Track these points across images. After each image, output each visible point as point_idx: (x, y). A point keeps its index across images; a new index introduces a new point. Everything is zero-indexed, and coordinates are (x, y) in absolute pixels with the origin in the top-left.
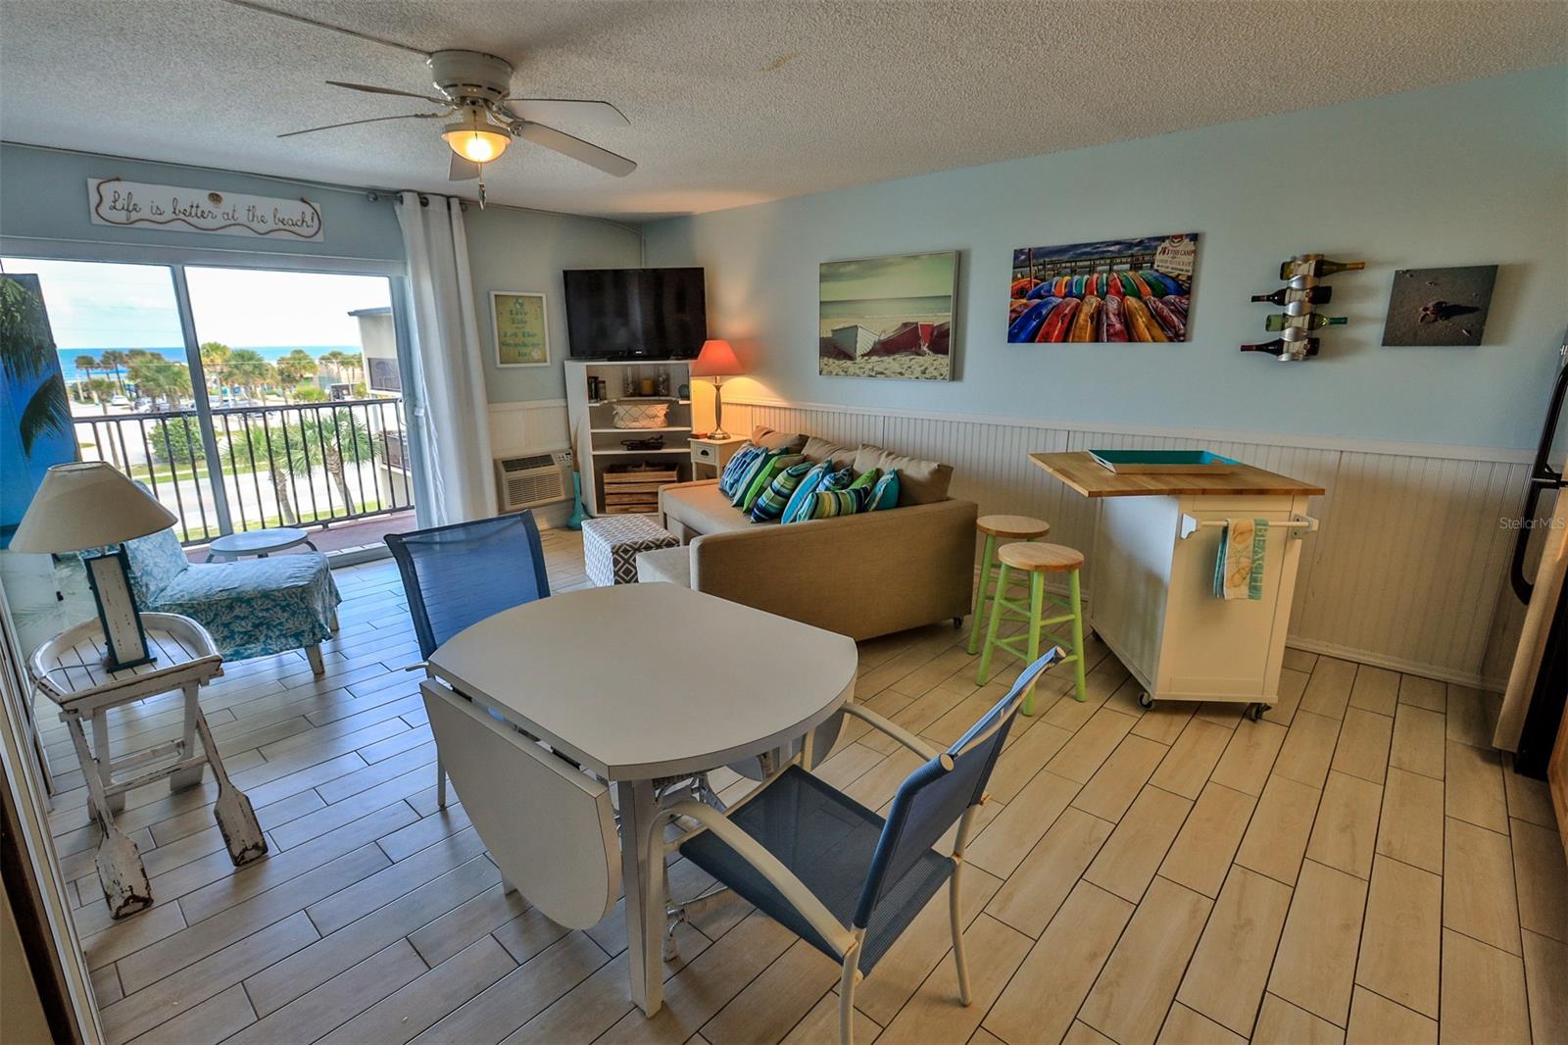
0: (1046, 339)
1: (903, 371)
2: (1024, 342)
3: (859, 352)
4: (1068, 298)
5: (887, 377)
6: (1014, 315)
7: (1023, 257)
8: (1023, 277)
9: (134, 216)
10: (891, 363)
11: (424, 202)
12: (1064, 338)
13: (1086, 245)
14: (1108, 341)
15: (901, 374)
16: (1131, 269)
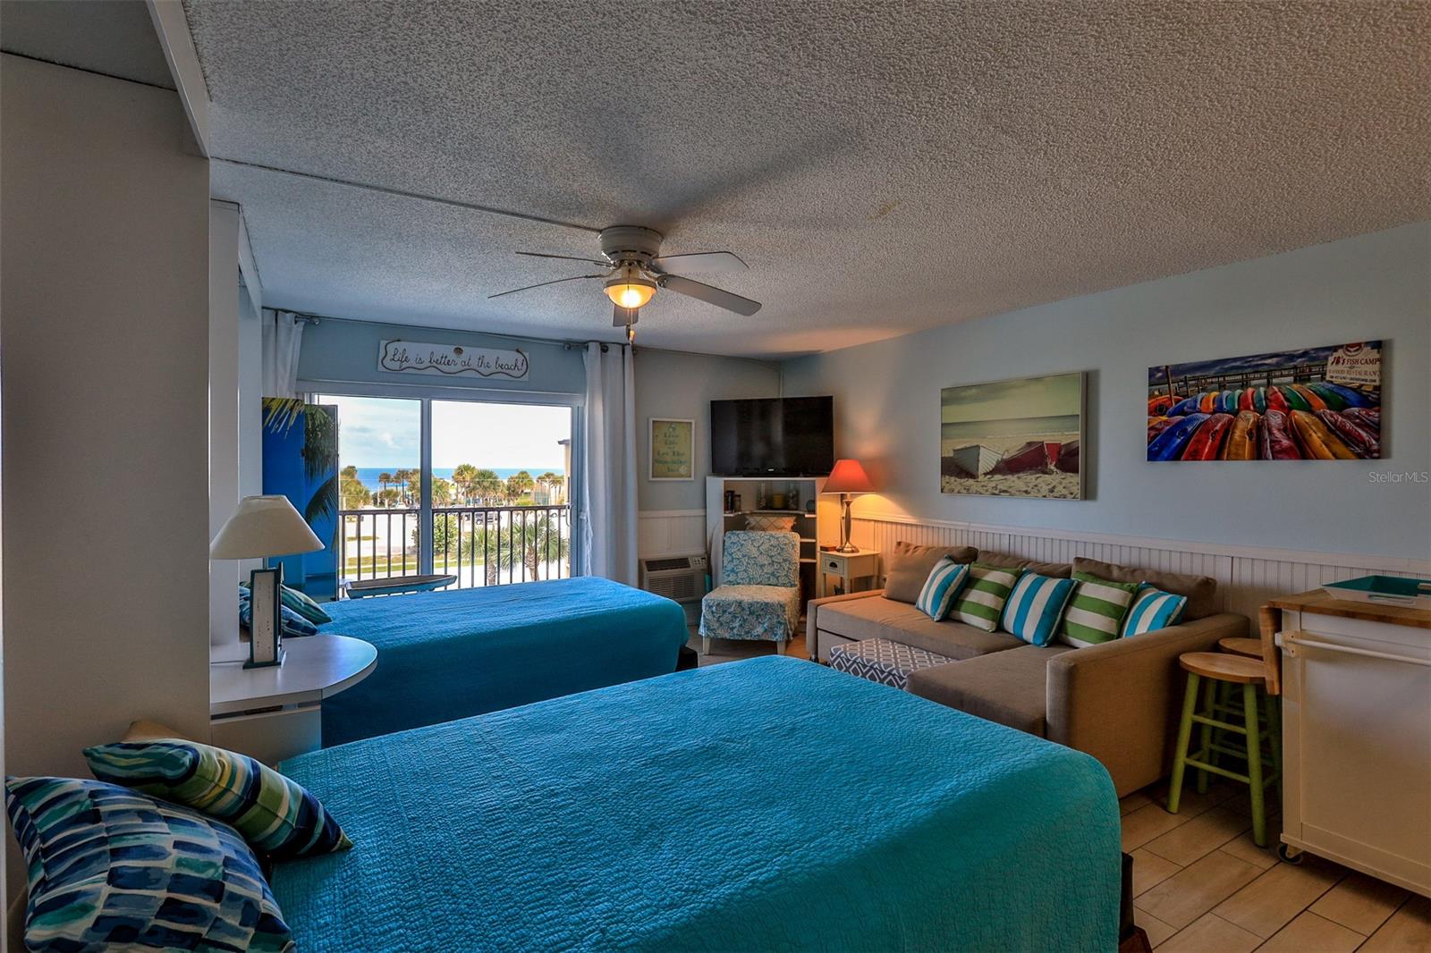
0: (1195, 456)
1: (1029, 489)
2: (1167, 459)
3: (981, 471)
4: (1217, 415)
5: (1011, 495)
6: (1153, 433)
7: (1160, 374)
8: (1161, 394)
9: (405, 365)
10: (1015, 481)
11: (604, 348)
12: (1217, 455)
13: (1235, 360)
14: (1274, 459)
15: (1026, 492)
16: (1295, 381)
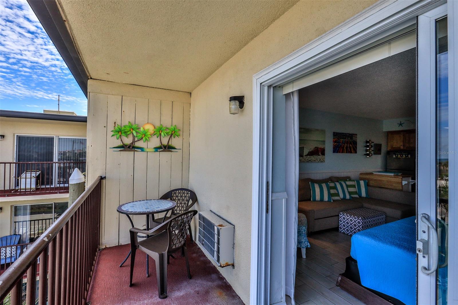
0: (340, 152)
1: (315, 160)
2: (336, 153)
3: (304, 154)
4: (343, 144)
5: (311, 162)
6: (334, 147)
14: (348, 153)
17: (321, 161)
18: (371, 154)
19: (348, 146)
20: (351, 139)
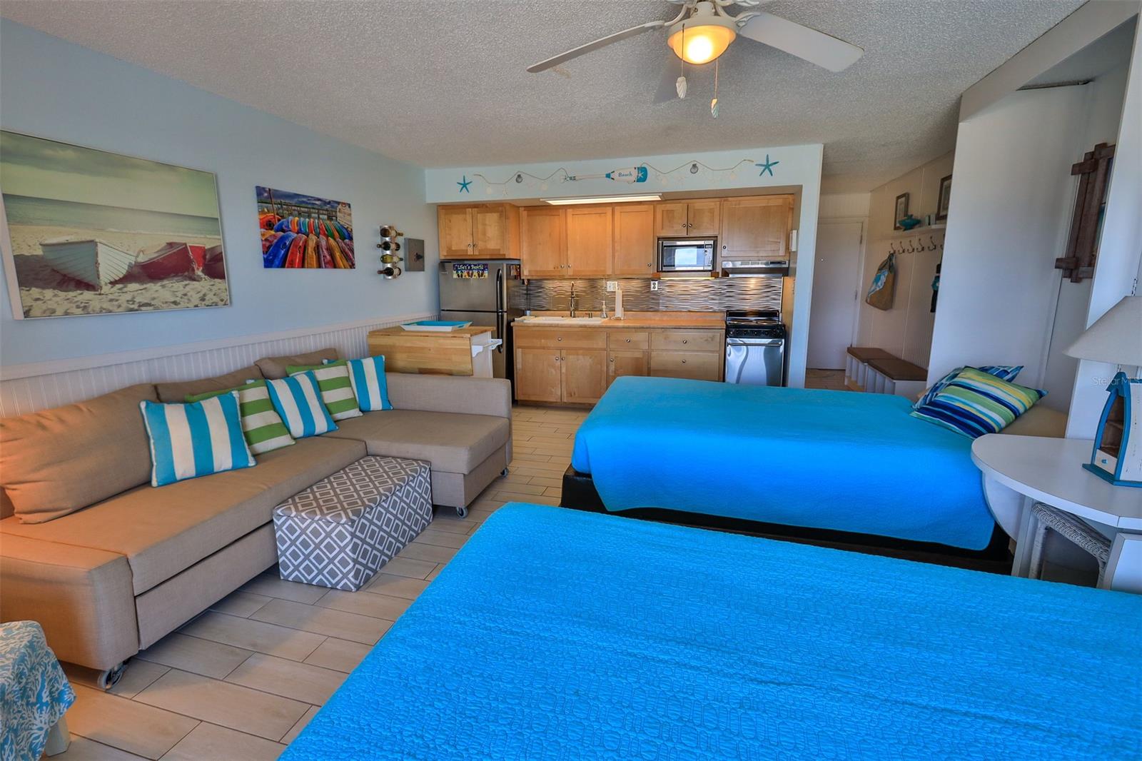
0: (292, 266)
2: (278, 267)
3: (106, 278)
4: (300, 234)
5: (157, 308)
6: (268, 244)
7: (266, 194)
8: (269, 211)
10: (159, 291)
12: (302, 264)
14: (326, 267)
15: (175, 303)
16: (328, 219)
17: (207, 302)
18: (396, 271)
19: (323, 243)
20: (330, 218)
